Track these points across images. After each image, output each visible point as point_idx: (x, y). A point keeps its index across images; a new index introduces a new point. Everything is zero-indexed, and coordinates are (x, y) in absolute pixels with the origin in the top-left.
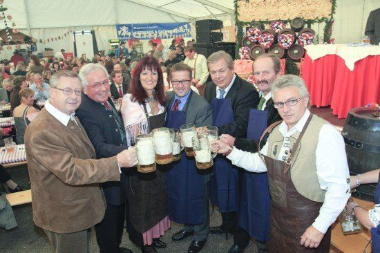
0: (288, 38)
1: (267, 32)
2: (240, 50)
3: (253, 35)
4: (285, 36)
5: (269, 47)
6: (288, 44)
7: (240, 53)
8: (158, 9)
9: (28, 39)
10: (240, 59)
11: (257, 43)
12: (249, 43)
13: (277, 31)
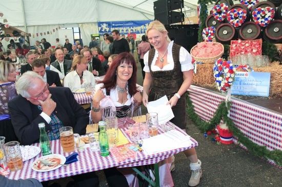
0: (267, 12)
1: (237, 7)
2: (204, 31)
3: (220, 12)
4: (263, 9)
5: (240, 25)
6: (266, 19)
7: (204, 35)
8: (133, 9)
9: (16, 33)
10: (203, 41)
11: (225, 21)
12: (214, 23)
13: (249, 6)
